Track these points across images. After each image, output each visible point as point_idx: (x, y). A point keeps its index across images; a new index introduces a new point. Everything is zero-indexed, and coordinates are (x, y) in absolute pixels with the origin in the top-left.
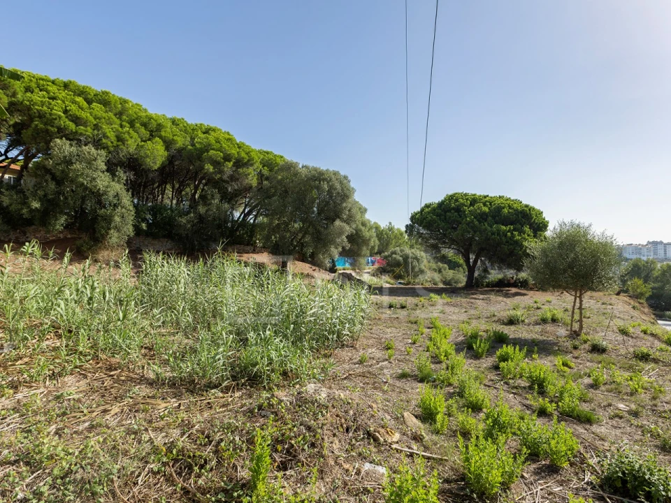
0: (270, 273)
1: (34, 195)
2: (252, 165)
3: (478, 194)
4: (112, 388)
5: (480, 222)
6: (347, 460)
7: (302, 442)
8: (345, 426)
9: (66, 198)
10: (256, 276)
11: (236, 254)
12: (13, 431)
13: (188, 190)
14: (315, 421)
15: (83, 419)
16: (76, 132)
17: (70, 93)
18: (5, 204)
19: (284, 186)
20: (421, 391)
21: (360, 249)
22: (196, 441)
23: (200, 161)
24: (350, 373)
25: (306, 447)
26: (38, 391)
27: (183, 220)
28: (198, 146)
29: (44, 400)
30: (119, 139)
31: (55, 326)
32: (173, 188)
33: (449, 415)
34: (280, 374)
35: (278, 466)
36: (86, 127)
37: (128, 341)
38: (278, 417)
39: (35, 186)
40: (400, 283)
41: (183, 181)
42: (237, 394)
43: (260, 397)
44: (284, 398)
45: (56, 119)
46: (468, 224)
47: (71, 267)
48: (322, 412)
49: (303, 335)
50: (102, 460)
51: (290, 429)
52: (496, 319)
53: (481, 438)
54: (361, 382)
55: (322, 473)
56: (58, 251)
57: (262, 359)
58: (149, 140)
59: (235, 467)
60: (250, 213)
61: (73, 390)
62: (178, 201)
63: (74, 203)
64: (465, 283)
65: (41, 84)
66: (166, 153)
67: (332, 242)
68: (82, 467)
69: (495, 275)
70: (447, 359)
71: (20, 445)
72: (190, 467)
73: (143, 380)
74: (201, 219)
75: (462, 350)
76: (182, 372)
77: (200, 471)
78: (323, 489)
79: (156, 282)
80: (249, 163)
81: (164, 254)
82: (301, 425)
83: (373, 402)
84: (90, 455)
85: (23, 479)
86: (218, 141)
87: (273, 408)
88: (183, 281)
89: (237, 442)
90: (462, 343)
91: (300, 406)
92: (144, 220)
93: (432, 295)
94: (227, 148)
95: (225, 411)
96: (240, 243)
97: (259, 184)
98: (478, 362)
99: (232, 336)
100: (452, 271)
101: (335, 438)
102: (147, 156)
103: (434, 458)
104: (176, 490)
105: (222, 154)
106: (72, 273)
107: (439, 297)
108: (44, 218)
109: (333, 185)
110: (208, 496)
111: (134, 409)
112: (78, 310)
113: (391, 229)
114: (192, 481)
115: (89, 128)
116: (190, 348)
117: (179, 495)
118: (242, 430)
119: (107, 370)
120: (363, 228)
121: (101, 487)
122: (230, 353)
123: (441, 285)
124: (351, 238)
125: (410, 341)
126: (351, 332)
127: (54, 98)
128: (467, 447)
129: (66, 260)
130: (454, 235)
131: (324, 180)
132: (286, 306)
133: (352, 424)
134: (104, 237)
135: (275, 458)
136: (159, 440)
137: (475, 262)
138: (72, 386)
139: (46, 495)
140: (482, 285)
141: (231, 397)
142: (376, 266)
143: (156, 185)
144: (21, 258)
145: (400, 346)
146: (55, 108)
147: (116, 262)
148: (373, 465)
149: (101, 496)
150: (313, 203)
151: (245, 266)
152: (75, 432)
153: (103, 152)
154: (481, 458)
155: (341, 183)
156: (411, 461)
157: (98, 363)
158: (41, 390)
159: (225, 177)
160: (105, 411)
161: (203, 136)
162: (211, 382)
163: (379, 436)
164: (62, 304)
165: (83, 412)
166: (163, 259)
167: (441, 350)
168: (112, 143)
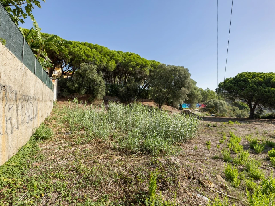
0: (154, 110)
1: (76, 82)
2: (147, 66)
3: (257, 72)
4: (100, 149)
5: (258, 86)
6: (189, 191)
7: (169, 180)
8: (188, 176)
9: (85, 83)
10: (149, 111)
11: (141, 102)
12: (72, 160)
13: (123, 78)
14: (174, 172)
15: (91, 159)
16: (88, 60)
17: (86, 47)
18: (68, 86)
19: (160, 74)
20: (225, 166)
21: (193, 100)
22: (128, 173)
23: (128, 67)
24: (189, 154)
25: (171, 182)
26: (78, 148)
27: (122, 89)
28: (127, 61)
29: (80, 151)
30: (101, 61)
31: (83, 127)
32: (118, 78)
33: (241, 179)
34: (159, 151)
35: (159, 188)
36: (90, 58)
37: (105, 133)
38: (160, 169)
39: (76, 79)
40: (213, 115)
41: (122, 75)
42: (143, 157)
43: (152, 159)
44: (162, 161)
45: (82, 56)
46: (251, 87)
47: (86, 107)
48: (177, 169)
49: (169, 136)
50: (98, 174)
51: (164, 174)
52: (267, 135)
53: (260, 193)
54: (195, 158)
55: (178, 195)
56: (83, 101)
57: (152, 144)
58: (110, 60)
59: (142, 185)
60: (146, 86)
61: (88, 149)
62: (120, 82)
63: (87, 85)
64: (248, 116)
65: (77, 45)
66: (116, 65)
67: (181, 97)
68: (92, 176)
69: (266, 112)
70: (239, 152)
71: (74, 165)
72: (126, 182)
73: (109, 148)
74: (128, 88)
75: (248, 149)
76: (122, 146)
77: (130, 184)
78: (179, 201)
79: (113, 112)
80: (146, 66)
81: (115, 102)
82: (169, 173)
83: (200, 168)
84: (94, 172)
85: (75, 177)
86: (134, 58)
87: (157, 164)
88: (122, 112)
89: (143, 176)
90: (247, 145)
91: (168, 165)
92: (109, 90)
93: (230, 121)
94: (137, 61)
95: (138, 163)
96: (143, 98)
97: (150, 74)
98: (256, 155)
99: (140, 134)
100: (241, 110)
101: (184, 181)
102: (110, 66)
103: (232, 198)
104: (122, 190)
105: (135, 63)
106: (87, 108)
107: (234, 123)
108: (79, 90)
109: (181, 72)
110: (133, 194)
111: (107, 158)
112: (89, 121)
113: (208, 91)
114: (127, 187)
115: (91, 58)
116: (125, 137)
117: (123, 192)
118: (145, 171)
119: (98, 143)
120: (195, 91)
121: (98, 184)
122: (140, 141)
123: (235, 117)
124: (189, 95)
125: (219, 142)
126: (189, 136)
127: (81, 49)
128: (251, 196)
129: (85, 104)
130: (242, 93)
131: (177, 70)
132: (161, 123)
133: (191, 176)
134: (96, 96)
135: (158, 185)
136: (116, 170)
137: (255, 106)
138: (88, 148)
139: (82, 183)
140: (259, 117)
141: (140, 158)
142: (201, 107)
143: (113, 77)
144: (73, 104)
145: (214, 144)
146: (82, 52)
147: (100, 105)
148: (202, 196)
149: (98, 187)
150: (172, 80)
151: (145, 107)
152: (89, 163)
153: (96, 66)
154: (259, 203)
155: (184, 71)
156: (220, 197)
157: (95, 140)
158: (79, 148)
159: (137, 72)
160: (98, 157)
161: (128, 57)
162: (133, 151)
163: (204, 183)
164: (85, 119)
165: (91, 157)
166: (115, 104)
167: (236, 148)
168: (98, 62)
